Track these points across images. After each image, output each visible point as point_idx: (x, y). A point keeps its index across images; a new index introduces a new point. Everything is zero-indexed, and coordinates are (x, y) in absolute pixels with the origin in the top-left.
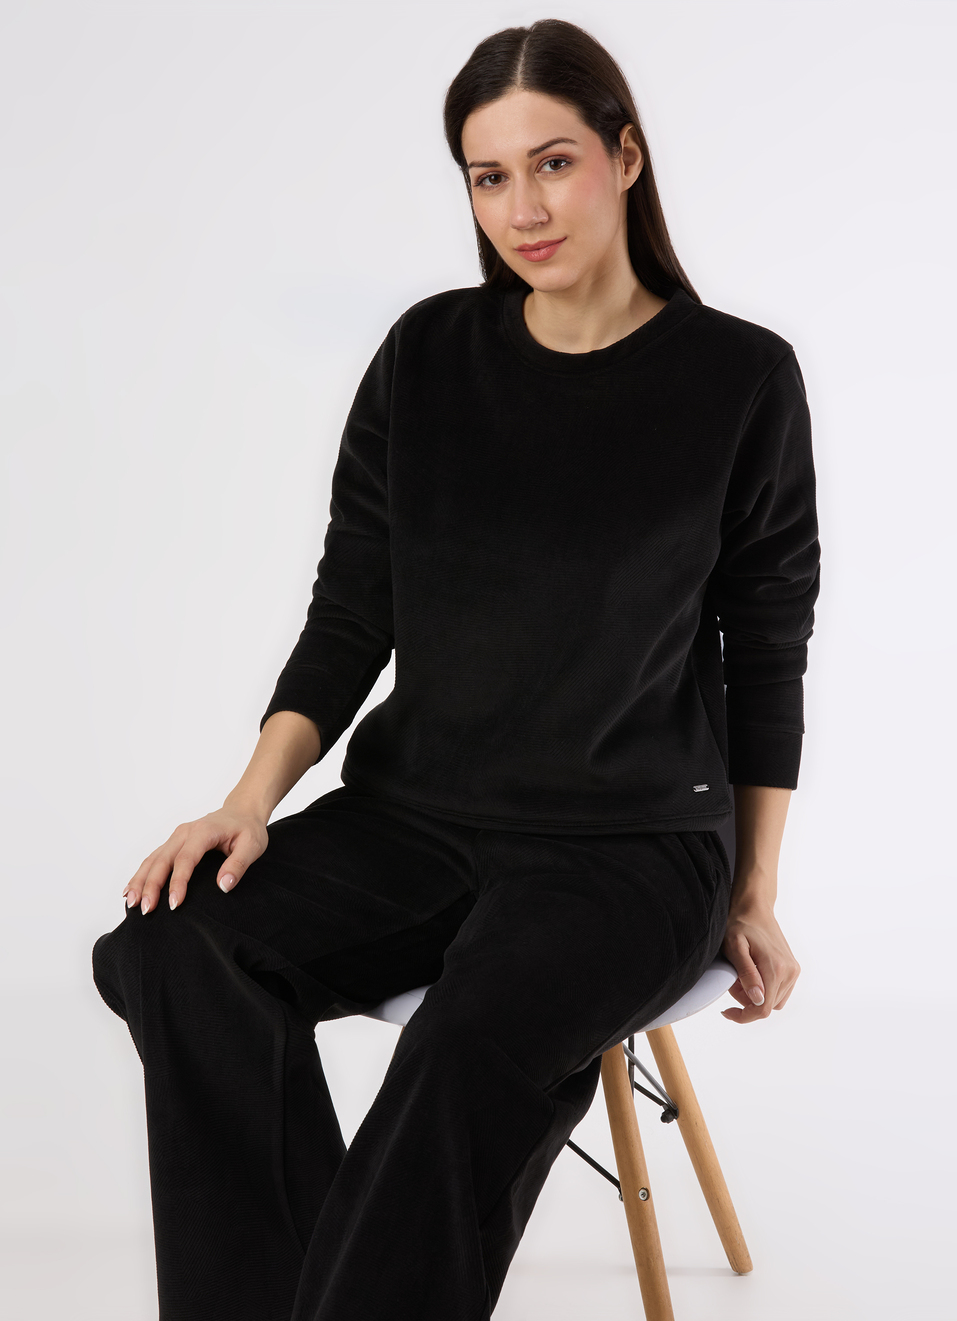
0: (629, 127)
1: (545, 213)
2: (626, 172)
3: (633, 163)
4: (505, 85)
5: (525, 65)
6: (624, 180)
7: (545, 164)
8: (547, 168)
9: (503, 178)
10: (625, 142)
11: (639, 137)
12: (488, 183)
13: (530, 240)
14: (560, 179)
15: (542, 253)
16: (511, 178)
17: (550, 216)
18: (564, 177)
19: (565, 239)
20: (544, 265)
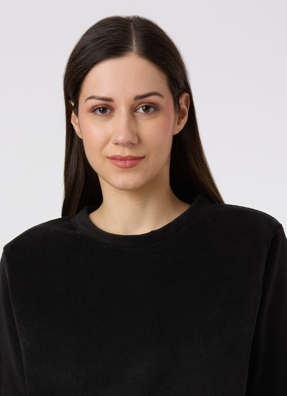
0: (186, 95)
1: (137, 138)
2: (178, 123)
3: (183, 118)
5: (136, 41)
7: (140, 108)
8: (141, 110)
9: (108, 111)
10: (181, 104)
12: (98, 112)
13: (127, 152)
14: (150, 119)
15: (128, 163)
16: (116, 112)
17: (140, 141)
18: (152, 118)
19: (144, 157)
20: (127, 171)
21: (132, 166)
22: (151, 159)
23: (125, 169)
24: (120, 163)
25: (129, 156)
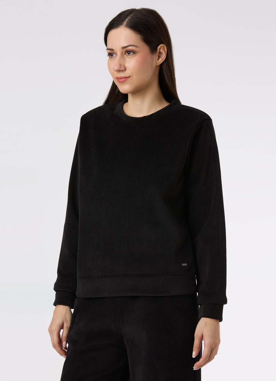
2: (158, 60)
4: (120, 25)
6: (157, 63)
9: (114, 55)
10: (160, 50)
11: (165, 49)
17: (126, 69)
18: (132, 57)
19: (130, 77)
20: (123, 84)
22: (134, 78)
25: (122, 77)
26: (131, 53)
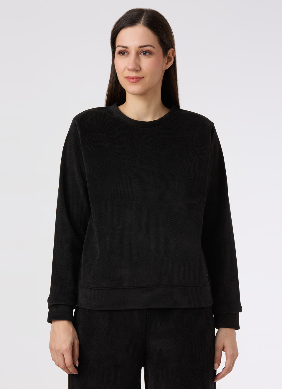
0: (172, 49)
1: (139, 68)
2: (167, 64)
3: (170, 61)
4: (137, 23)
5: (144, 18)
6: (166, 66)
8: (142, 54)
9: (126, 54)
10: (169, 54)
11: (174, 53)
12: (121, 54)
13: (134, 74)
14: (147, 58)
15: (134, 80)
16: (130, 54)
17: (141, 69)
18: (148, 58)
19: (143, 78)
20: (134, 84)
21: (137, 82)
22: (147, 79)
23: (133, 83)
24: (132, 80)
25: (135, 76)
26: (147, 54)
